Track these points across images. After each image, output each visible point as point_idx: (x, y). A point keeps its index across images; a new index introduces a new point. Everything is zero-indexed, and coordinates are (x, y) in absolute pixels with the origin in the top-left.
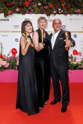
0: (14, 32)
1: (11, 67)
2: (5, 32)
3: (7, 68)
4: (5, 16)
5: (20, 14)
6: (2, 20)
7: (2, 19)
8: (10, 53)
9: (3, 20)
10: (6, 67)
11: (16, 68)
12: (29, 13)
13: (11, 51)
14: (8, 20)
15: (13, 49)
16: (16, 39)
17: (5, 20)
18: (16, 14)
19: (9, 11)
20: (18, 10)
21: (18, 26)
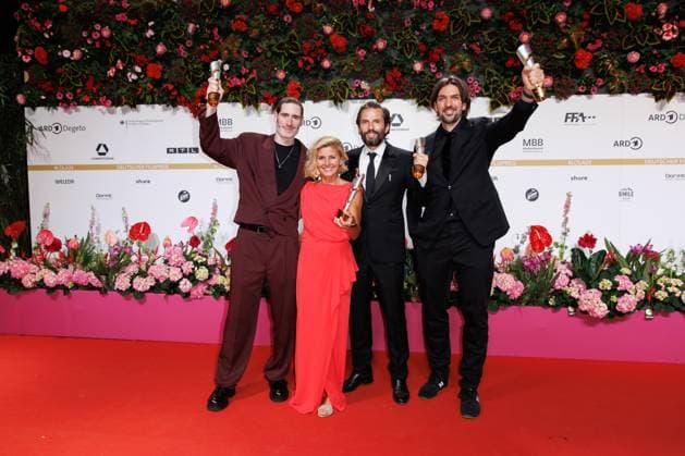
1: (527, 298)
3: (518, 301)
4: (494, 106)
8: (522, 242)
10: (512, 297)
11: (552, 302)
12: (588, 93)
13: (528, 236)
15: (533, 228)
16: (529, 191)
19: (513, 88)
21: (540, 142)
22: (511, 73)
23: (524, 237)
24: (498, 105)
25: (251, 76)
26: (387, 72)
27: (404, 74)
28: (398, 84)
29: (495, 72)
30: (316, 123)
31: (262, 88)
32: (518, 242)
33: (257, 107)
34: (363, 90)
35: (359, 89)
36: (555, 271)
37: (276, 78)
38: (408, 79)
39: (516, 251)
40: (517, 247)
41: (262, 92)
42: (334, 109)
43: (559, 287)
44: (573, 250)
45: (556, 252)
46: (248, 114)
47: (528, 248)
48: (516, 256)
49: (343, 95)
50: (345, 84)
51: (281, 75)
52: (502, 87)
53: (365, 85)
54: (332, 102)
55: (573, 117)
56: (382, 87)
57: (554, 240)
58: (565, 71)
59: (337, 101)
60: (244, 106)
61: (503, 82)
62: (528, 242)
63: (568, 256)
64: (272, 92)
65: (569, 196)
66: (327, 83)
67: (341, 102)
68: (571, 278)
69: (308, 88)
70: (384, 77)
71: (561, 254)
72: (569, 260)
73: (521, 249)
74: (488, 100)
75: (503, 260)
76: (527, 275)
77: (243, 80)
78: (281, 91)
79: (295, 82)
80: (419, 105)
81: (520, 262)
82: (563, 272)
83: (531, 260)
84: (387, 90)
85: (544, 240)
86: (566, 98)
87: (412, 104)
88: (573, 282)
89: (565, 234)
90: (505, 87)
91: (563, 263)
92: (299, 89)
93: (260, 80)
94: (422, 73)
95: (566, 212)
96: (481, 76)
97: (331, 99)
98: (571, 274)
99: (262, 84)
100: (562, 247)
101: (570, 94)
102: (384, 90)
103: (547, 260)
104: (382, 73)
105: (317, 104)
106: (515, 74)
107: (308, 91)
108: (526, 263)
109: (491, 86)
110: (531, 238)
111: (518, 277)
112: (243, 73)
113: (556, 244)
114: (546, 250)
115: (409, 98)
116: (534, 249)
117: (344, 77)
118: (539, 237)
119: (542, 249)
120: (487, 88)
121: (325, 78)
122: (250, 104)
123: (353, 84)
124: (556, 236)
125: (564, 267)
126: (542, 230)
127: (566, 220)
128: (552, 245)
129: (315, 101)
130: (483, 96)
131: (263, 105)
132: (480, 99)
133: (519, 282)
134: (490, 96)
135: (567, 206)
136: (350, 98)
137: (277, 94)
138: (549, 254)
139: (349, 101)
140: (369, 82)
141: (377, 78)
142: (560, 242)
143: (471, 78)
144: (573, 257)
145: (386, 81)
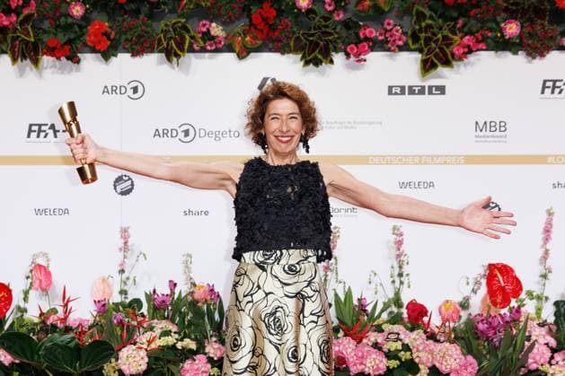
0: (471, 160)
2: (421, 160)
4: (427, 66)
5: (515, 53)
6: (403, 93)
7: (407, 84)
8: (474, 291)
9: (412, 91)
13: (484, 282)
14: (442, 90)
15: (492, 267)
17: (422, 92)
18: (492, 52)
19: (456, 38)
20: (512, 29)
21: (503, 126)
22: (455, 14)
23: (477, 283)
24: (434, 66)
25: (26, 12)
26: (254, 9)
27: (280, 12)
28: (272, 28)
29: (427, 12)
30: (135, 90)
31: (45, 32)
32: (467, 291)
33: (36, 62)
34: (213, 38)
35: (207, 36)
36: (529, 338)
37: (69, 15)
38: (289, 20)
39: (464, 305)
40: (467, 299)
41: (46, 38)
42: (166, 67)
43: (534, 366)
44: (557, 304)
45: (529, 307)
46: (22, 73)
47: (484, 301)
48: (464, 315)
49: (180, 45)
50: (185, 28)
51: (78, 11)
52: (440, 36)
53: (216, 30)
54: (163, 55)
55: (554, 87)
56: (245, 33)
57: (525, 288)
58: (539, 12)
59: (171, 54)
60: (14, 60)
61: (441, 29)
62: (483, 290)
63: (548, 314)
64: (62, 38)
65: (550, 214)
66: (154, 24)
67: (178, 56)
68: (554, 351)
69: (121, 32)
70: (249, 16)
71: (539, 310)
72: (551, 319)
73: (471, 302)
74: (417, 56)
75: (445, 321)
76: (483, 346)
77: (14, 18)
78: (78, 37)
79: (102, 22)
80: (307, 63)
81: (471, 324)
82: (542, 341)
83: (488, 320)
84: (254, 38)
85: (509, 288)
86: (542, 55)
87: (295, 62)
88: (558, 357)
89: (544, 276)
90: (445, 38)
91: (542, 325)
92: (106, 34)
93: (43, 17)
94: (309, 11)
95: (547, 239)
96: (406, 19)
97: (160, 52)
98: (553, 343)
99: (46, 25)
100: (539, 298)
101: (549, 49)
102: (248, 38)
103: (516, 320)
104: (246, 10)
105: (137, 59)
106: (461, 15)
107: (124, 37)
108: (481, 326)
109: (423, 35)
110: (489, 284)
111: (469, 350)
112: (13, 5)
113: (530, 294)
114: (514, 303)
115: (290, 52)
116: (495, 304)
117: (181, 16)
118: (502, 282)
119: (506, 302)
120: (415, 38)
121: (151, 16)
122: (24, 57)
123: (198, 26)
124: (529, 280)
125: (544, 330)
126: (506, 270)
127: (547, 252)
128: (523, 295)
129: (136, 53)
130: (409, 50)
131: (46, 60)
132: (405, 55)
133: (470, 358)
134: (421, 51)
135: (547, 231)
136: (191, 50)
137: (70, 42)
138: (518, 311)
139: (192, 55)
140: (223, 24)
141: (238, 19)
142: (537, 291)
143: (390, 22)
144: (557, 314)
145: (251, 24)
